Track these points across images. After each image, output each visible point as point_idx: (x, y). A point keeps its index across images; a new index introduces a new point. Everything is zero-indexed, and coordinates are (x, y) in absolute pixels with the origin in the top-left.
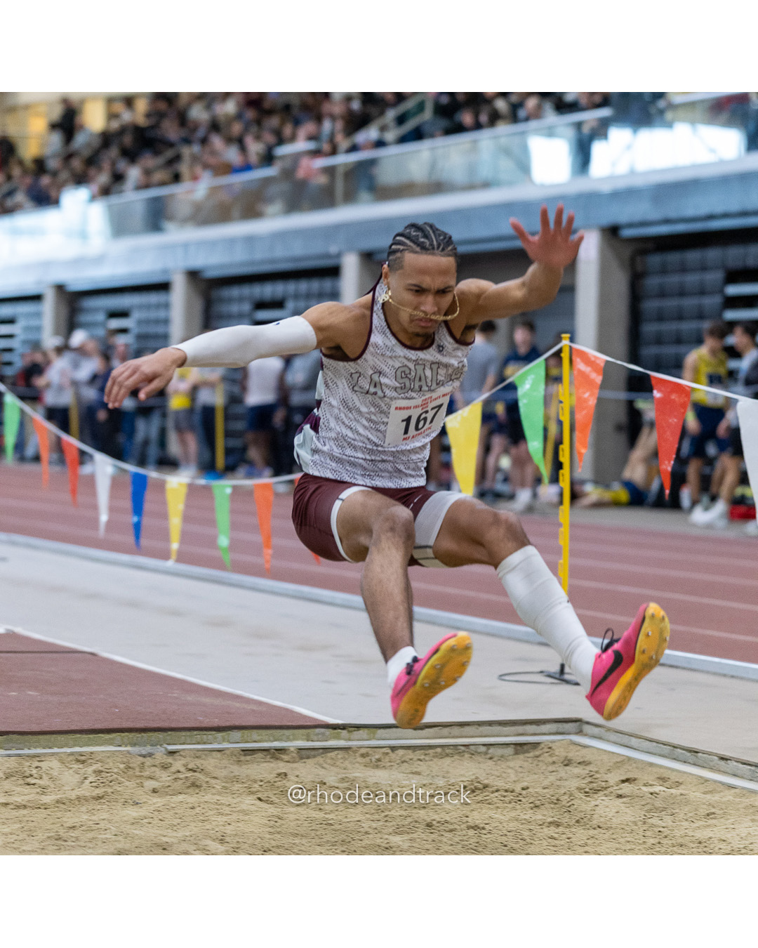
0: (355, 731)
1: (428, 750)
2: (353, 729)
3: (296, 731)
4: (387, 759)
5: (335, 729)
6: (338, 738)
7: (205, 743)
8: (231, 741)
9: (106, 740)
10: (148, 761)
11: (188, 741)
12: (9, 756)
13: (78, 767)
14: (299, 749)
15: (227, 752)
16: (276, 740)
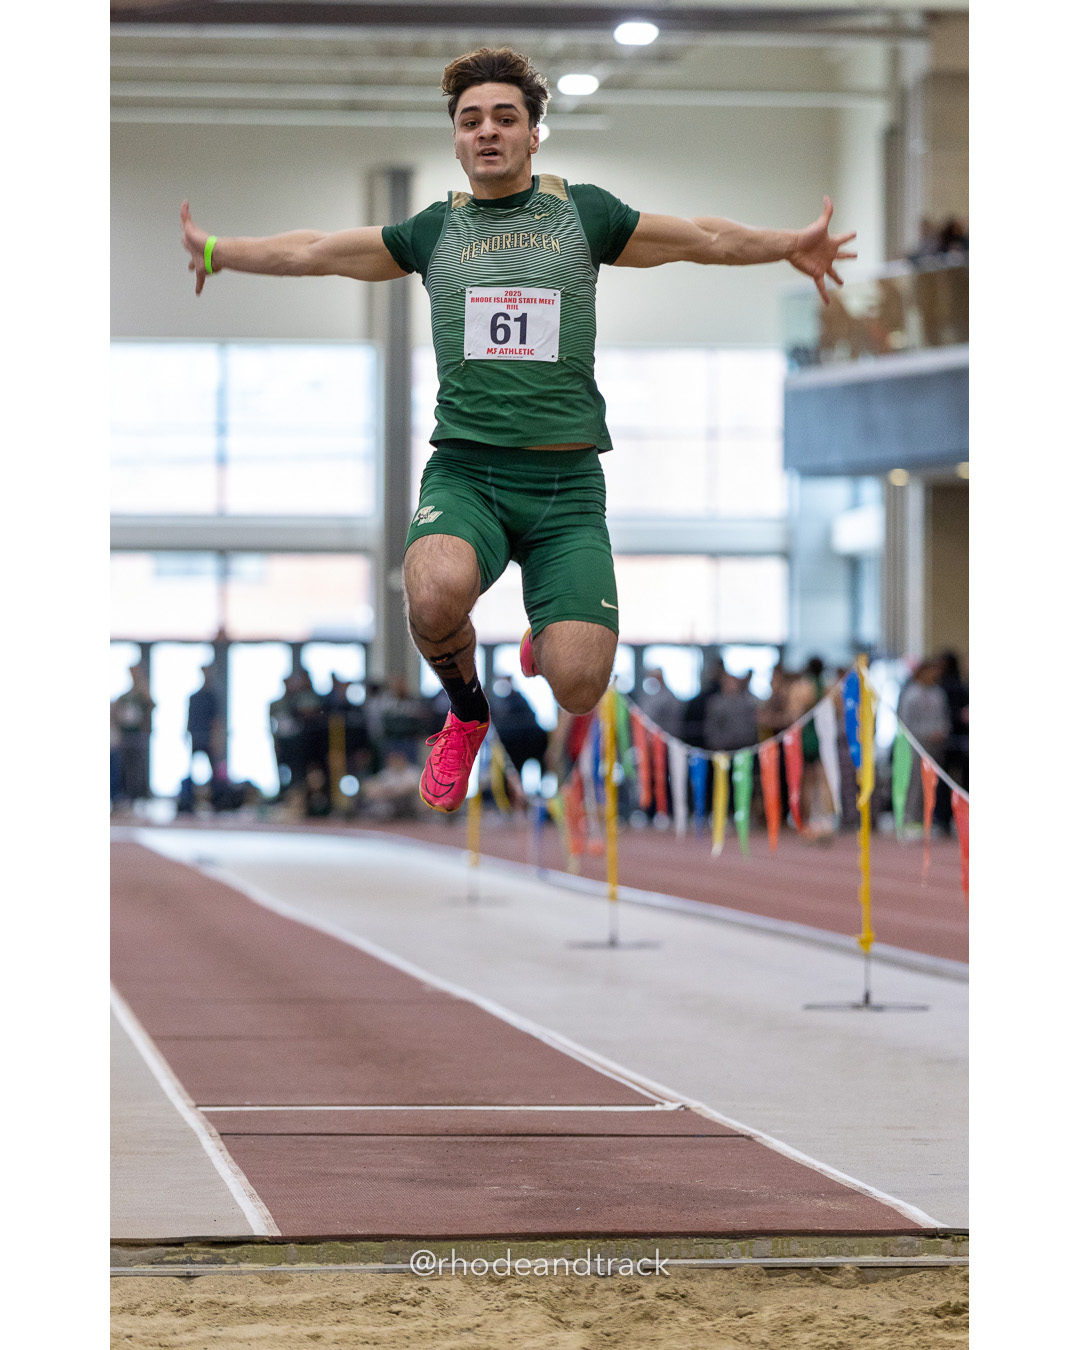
0: (963, 1239)
2: (961, 1237)
3: (865, 1240)
5: (933, 1237)
6: (935, 1251)
7: (712, 1257)
8: (756, 1254)
9: (549, 1250)
10: (602, 1284)
11: (685, 1254)
12: (384, 1272)
13: (490, 1290)
14: (861, 1267)
15: (741, 1271)
16: (830, 1254)
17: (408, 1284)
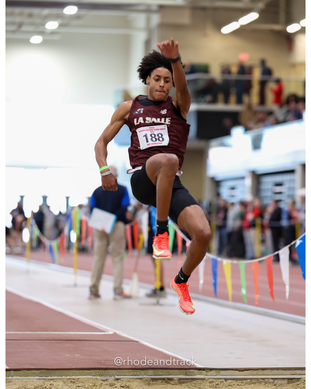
0: (209, 371)
1: (244, 380)
2: (208, 370)
3: (181, 371)
4: (222, 384)
5: (200, 370)
6: (201, 374)
7: (136, 376)
8: (149, 375)
9: (87, 373)
10: (104, 383)
11: (127, 375)
12: (40, 379)
13: (71, 385)
14: (179, 379)
15: (144, 380)
16: (170, 375)
17: (47, 383)
